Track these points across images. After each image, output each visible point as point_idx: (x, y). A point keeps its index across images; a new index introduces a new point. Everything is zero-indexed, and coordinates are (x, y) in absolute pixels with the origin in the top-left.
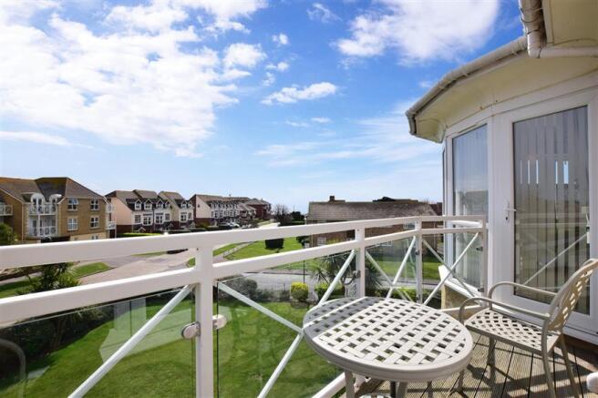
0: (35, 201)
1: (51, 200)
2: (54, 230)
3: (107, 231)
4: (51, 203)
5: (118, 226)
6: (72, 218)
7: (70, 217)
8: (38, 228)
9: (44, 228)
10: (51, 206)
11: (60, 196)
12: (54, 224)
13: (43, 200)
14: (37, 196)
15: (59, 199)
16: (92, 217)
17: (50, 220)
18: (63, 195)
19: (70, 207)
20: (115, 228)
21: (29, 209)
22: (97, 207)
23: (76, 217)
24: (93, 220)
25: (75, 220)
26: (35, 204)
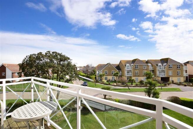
0: (159, 66)
1: (164, 65)
2: (164, 75)
3: (184, 77)
4: (164, 66)
5: (189, 75)
6: (170, 71)
7: (169, 71)
8: (160, 74)
9: (162, 74)
10: (163, 67)
11: (166, 64)
12: (164, 73)
13: (162, 65)
14: (160, 64)
15: (166, 65)
16: (178, 71)
17: (163, 71)
18: (167, 64)
19: (169, 67)
20: (188, 76)
21: (158, 68)
22: (179, 67)
23: (172, 71)
24: (178, 72)
25: (171, 72)
26: (159, 67)
